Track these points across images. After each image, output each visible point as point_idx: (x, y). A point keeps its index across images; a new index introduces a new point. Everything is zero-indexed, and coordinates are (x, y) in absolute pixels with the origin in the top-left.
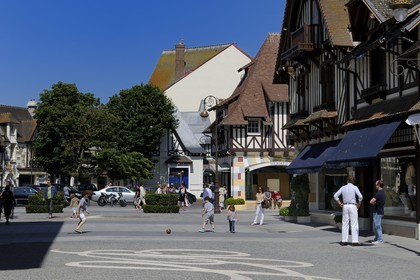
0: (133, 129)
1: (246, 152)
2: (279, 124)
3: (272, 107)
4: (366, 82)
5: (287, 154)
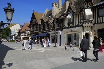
0: (6, 32)
1: (23, 35)
2: (27, 32)
3: (26, 30)
4: (42, 28)
5: (27, 36)
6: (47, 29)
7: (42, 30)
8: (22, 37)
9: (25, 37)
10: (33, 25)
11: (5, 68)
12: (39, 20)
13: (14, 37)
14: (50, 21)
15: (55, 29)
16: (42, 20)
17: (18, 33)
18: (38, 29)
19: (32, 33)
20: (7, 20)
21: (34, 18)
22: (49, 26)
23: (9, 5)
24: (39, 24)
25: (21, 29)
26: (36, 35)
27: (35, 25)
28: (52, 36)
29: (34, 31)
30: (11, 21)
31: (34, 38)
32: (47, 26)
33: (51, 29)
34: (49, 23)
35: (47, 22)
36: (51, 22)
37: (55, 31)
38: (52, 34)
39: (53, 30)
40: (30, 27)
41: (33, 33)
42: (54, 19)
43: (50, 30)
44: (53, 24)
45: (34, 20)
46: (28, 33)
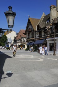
2: (22, 39)
3: (22, 38)
4: (39, 35)
5: (23, 43)
6: (44, 35)
7: (39, 36)
8: (18, 45)
9: (21, 44)
10: (29, 32)
11: (5, 78)
12: (36, 27)
13: (10, 44)
14: (47, 26)
15: (53, 35)
16: (38, 26)
17: (14, 40)
18: (34, 36)
19: (27, 41)
20: (8, 26)
21: (30, 24)
22: (46, 32)
23: (10, 8)
24: (35, 31)
25: (17, 37)
26: (32, 42)
27: (31, 32)
28: (50, 44)
29: (30, 38)
30: (12, 27)
31: (30, 46)
32: (44, 33)
33: (49, 35)
34: (47, 29)
35: (44, 28)
36: (48, 28)
37: (53, 37)
38: (49, 41)
39: (51, 37)
40: (26, 34)
41: (29, 41)
42: (53, 24)
43: (47, 36)
44: (51, 30)
45: (29, 27)
46: (24, 40)
